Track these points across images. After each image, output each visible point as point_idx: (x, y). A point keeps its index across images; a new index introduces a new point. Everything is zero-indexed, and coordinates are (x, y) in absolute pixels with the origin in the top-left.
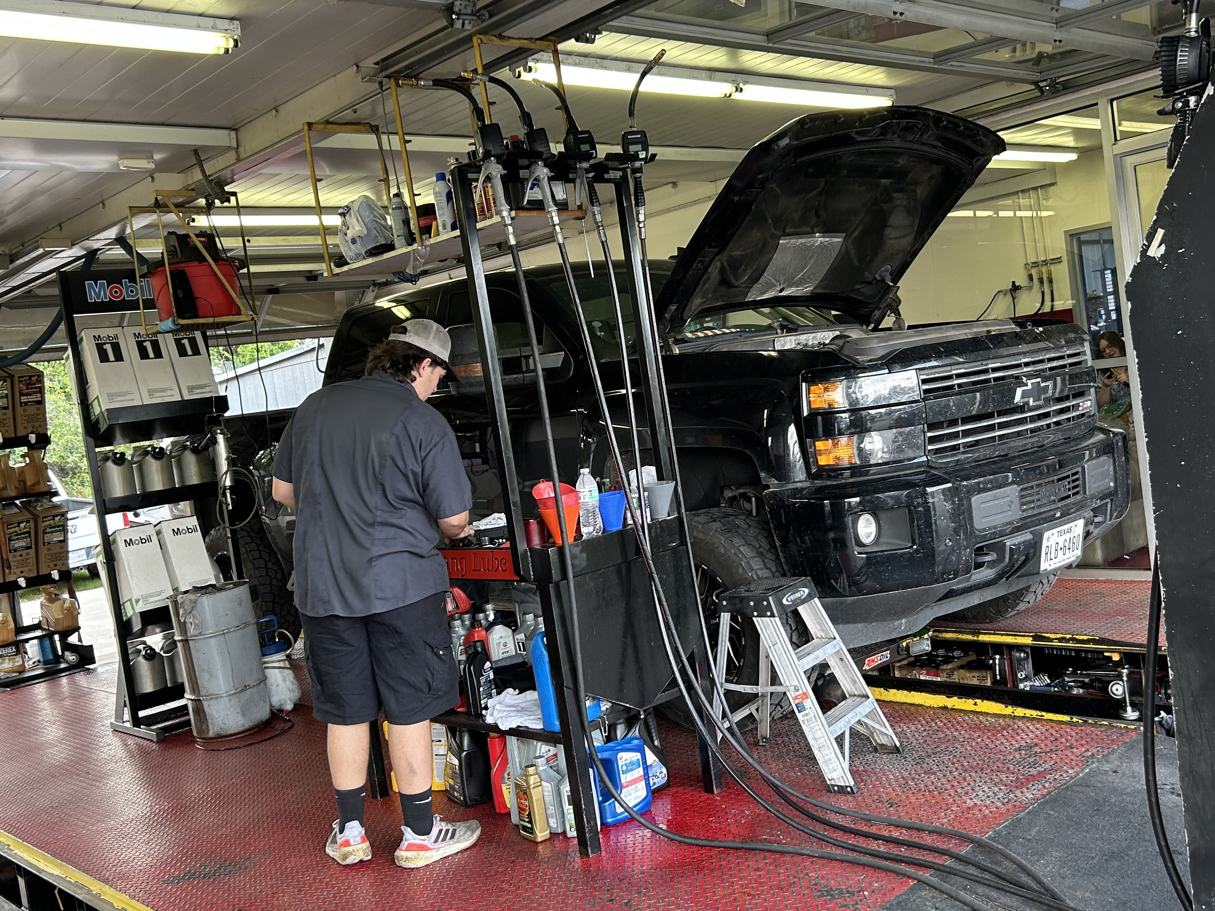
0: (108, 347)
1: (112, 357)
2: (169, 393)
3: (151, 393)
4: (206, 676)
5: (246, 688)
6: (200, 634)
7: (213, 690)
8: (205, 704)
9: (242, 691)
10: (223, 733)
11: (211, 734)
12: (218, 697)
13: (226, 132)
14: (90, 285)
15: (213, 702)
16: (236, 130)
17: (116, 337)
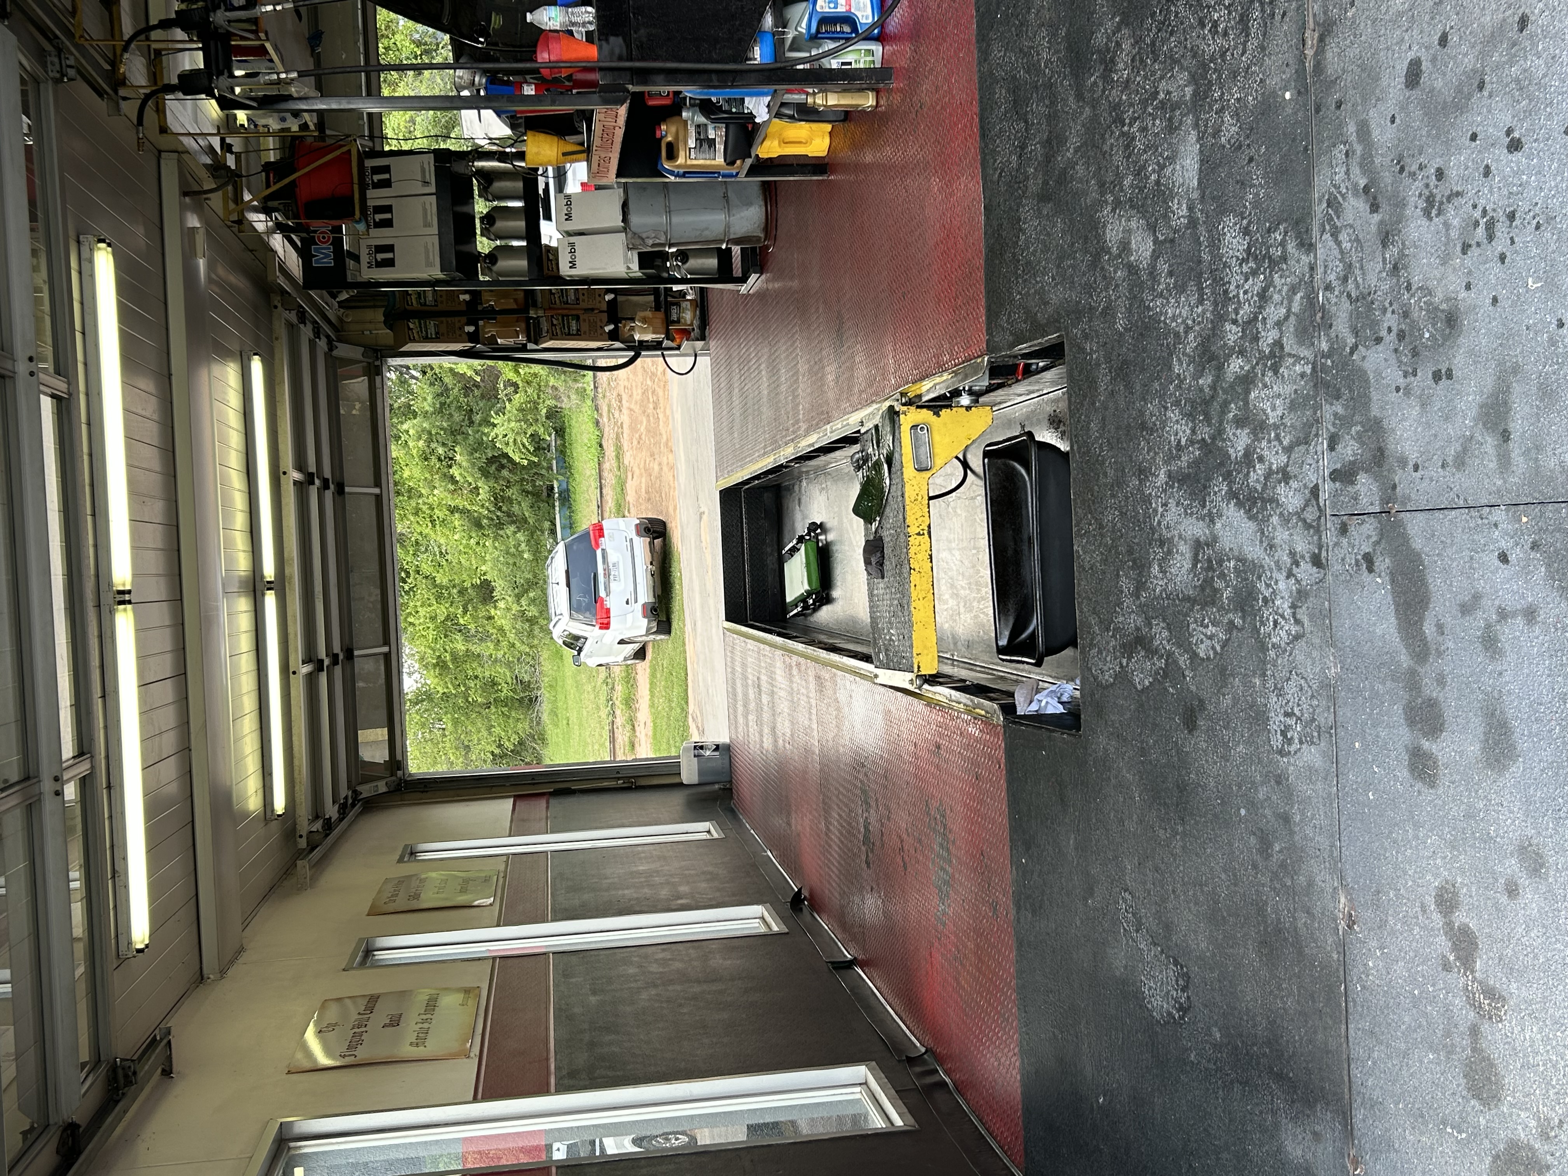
0: (380, 256)
1: (389, 255)
2: (428, 206)
3: (427, 225)
4: (706, 233)
5: (726, 197)
6: (666, 233)
7: (721, 229)
8: (732, 237)
9: (727, 202)
10: (762, 226)
11: (762, 235)
12: (728, 226)
13: (162, 162)
14: (317, 262)
15: (732, 230)
16: (160, 152)
17: (369, 247)
